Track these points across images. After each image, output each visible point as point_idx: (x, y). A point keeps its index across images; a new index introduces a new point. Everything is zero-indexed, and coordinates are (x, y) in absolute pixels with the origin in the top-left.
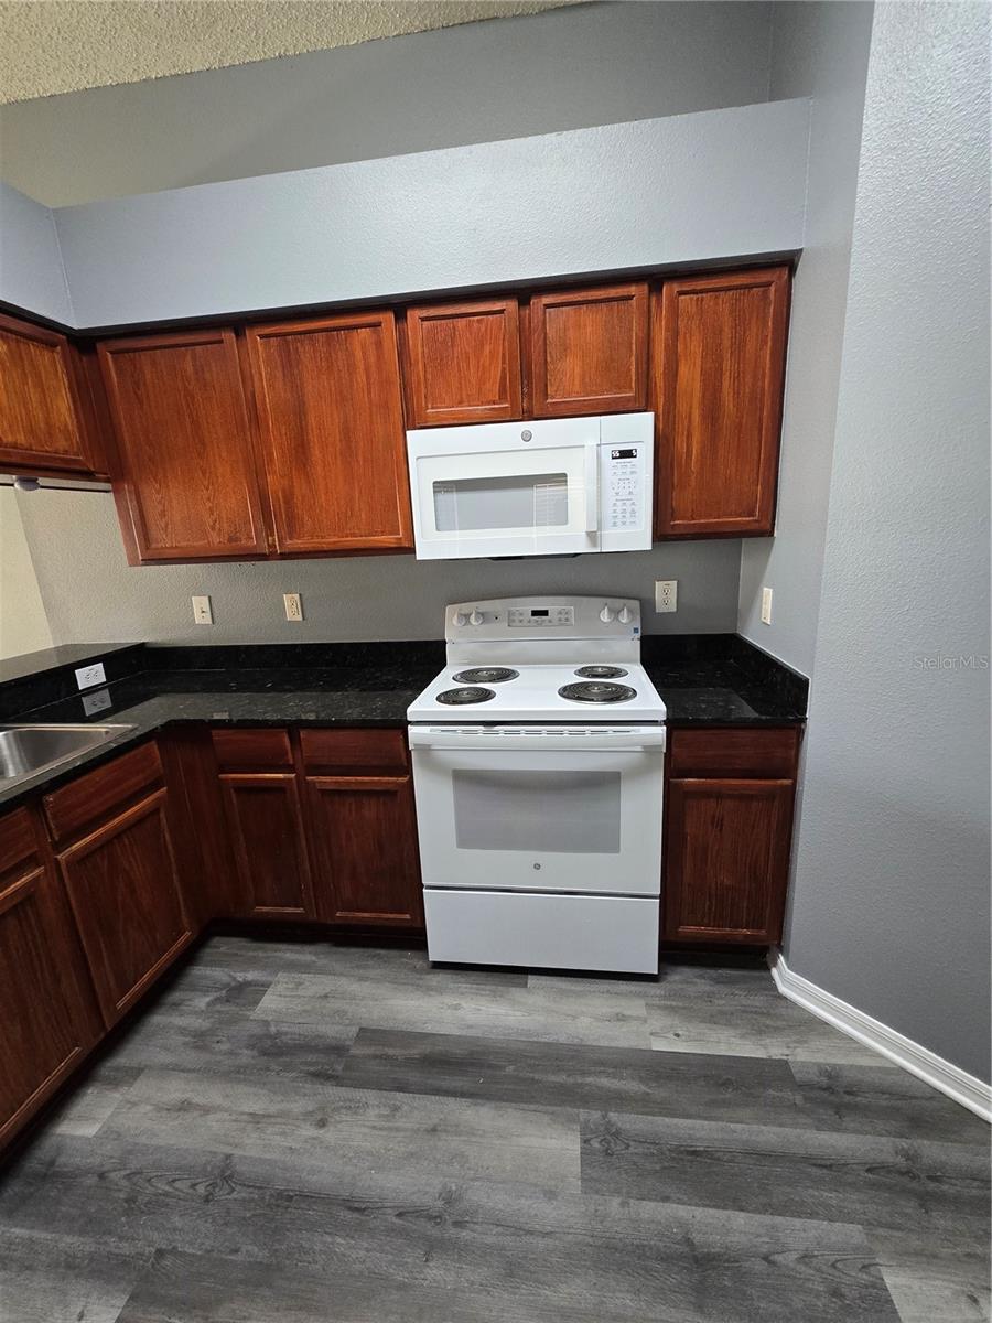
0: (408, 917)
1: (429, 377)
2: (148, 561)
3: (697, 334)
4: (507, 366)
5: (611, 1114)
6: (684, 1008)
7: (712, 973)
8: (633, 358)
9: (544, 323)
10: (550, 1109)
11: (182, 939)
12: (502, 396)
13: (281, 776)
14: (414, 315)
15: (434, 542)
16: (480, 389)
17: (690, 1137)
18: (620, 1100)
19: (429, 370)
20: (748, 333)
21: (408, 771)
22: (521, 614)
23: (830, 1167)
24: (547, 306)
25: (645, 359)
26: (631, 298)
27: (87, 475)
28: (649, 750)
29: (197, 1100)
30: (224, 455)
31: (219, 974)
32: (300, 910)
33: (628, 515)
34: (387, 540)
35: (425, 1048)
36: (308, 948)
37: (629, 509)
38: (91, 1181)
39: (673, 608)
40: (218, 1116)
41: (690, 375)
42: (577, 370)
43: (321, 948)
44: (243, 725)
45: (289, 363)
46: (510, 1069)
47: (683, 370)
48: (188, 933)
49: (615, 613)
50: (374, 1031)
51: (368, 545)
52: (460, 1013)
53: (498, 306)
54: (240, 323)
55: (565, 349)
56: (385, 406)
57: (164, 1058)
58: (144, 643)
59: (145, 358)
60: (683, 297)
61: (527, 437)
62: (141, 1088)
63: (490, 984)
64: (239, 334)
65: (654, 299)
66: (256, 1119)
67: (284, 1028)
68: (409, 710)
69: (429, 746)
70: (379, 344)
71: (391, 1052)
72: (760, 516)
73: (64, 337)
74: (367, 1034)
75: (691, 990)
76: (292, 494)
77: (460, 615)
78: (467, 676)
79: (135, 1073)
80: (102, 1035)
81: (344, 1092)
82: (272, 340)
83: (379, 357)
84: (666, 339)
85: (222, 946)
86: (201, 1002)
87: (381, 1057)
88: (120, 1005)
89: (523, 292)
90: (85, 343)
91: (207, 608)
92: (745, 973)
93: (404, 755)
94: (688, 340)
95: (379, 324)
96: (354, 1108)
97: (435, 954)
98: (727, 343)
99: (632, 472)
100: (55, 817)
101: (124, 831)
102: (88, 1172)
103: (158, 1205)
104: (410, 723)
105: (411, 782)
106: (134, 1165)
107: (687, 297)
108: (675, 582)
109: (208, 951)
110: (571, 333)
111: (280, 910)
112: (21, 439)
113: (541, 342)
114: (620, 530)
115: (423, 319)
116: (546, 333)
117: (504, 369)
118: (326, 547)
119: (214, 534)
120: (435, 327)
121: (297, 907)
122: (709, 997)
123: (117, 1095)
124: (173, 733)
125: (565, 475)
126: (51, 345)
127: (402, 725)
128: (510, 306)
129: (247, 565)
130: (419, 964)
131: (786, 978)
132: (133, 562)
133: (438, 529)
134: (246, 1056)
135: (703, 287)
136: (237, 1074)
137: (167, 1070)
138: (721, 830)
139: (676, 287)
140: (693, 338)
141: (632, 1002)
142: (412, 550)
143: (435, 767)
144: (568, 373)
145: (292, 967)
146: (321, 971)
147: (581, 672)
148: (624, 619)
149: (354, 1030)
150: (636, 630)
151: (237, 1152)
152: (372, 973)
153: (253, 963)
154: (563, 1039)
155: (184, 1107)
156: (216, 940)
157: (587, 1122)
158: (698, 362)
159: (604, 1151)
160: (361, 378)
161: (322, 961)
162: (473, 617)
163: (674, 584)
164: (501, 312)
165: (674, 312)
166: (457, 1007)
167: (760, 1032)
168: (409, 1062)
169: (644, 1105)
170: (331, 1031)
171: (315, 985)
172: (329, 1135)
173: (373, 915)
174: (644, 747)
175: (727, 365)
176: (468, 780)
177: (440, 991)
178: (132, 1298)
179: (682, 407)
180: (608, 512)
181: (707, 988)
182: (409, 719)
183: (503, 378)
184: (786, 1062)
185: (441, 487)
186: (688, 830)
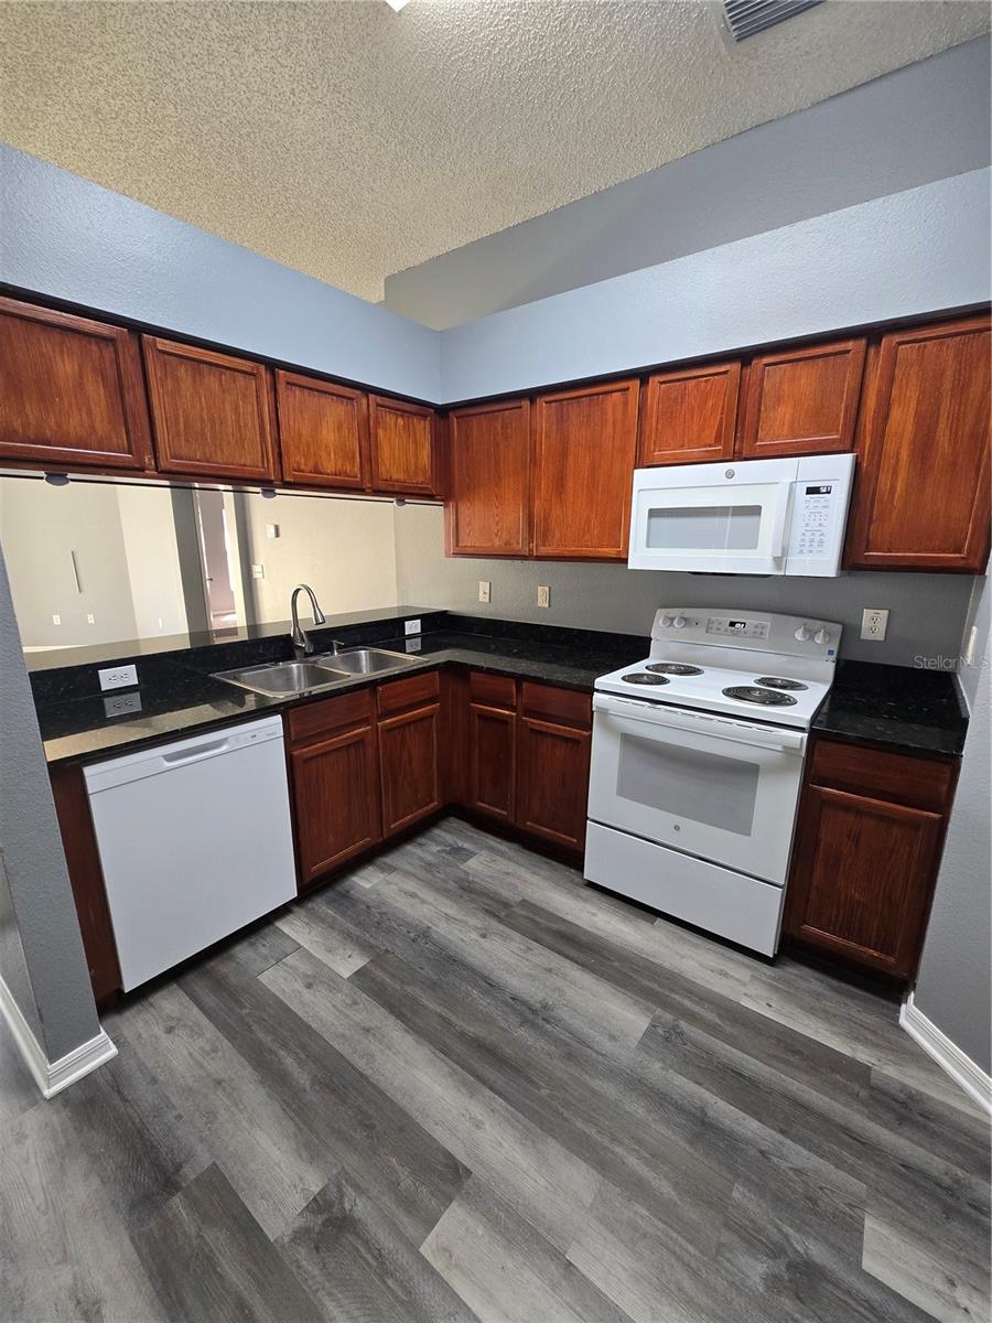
0: (575, 841)
1: (660, 426)
2: (456, 554)
3: (914, 380)
4: (724, 416)
5: (682, 1022)
6: (787, 992)
7: (834, 983)
8: (843, 405)
9: (762, 380)
10: (637, 998)
11: (432, 805)
12: (718, 440)
13: (507, 712)
14: (654, 380)
15: (642, 556)
16: (699, 435)
17: (740, 1064)
18: (693, 1018)
19: (661, 421)
20: (974, 374)
21: (590, 728)
22: (720, 624)
23: (864, 1144)
24: (766, 365)
25: (855, 405)
26: (848, 352)
27: (431, 497)
28: (788, 751)
29: (420, 894)
30: (511, 484)
31: (449, 838)
32: (505, 813)
33: (815, 544)
34: (610, 552)
35: (563, 928)
36: (505, 843)
37: (817, 539)
38: (363, 907)
39: (880, 636)
40: (430, 907)
41: (902, 419)
42: (788, 417)
43: (516, 846)
44: (489, 671)
45: (561, 419)
46: (617, 964)
47: (896, 414)
48: (436, 803)
49: (811, 634)
50: (532, 904)
51: (597, 555)
52: (595, 919)
53: (723, 369)
54: (532, 395)
55: (779, 400)
56: (623, 450)
57: (408, 867)
58: (446, 611)
59: (474, 420)
60: (903, 346)
61: (730, 475)
62: (393, 877)
63: (624, 909)
64: (532, 402)
65: (872, 351)
66: (448, 918)
67: (477, 880)
68: (597, 680)
69: (607, 710)
70: (625, 404)
71: (538, 919)
72: (968, 553)
73: (432, 411)
74: (525, 903)
75: (804, 984)
76: (550, 515)
77: (666, 618)
78: (658, 668)
79: (393, 869)
80: (381, 839)
81: (502, 927)
82: (553, 404)
83: (625, 413)
84: (880, 387)
85: (455, 823)
86: (435, 848)
87: (530, 919)
88: (392, 826)
89: (745, 357)
90: (443, 412)
91: (487, 591)
92: (872, 997)
93: (589, 715)
94: (904, 386)
95: (628, 389)
96: (505, 938)
97: (589, 874)
98: (947, 385)
99: (824, 507)
100: (381, 700)
101: (413, 722)
102: (364, 903)
103: (389, 931)
104: (597, 691)
105: (591, 735)
106: (384, 910)
107: (908, 346)
108: (886, 612)
109: (446, 823)
110: (785, 387)
111: (492, 808)
112: (401, 476)
113: (757, 395)
114: (808, 558)
115: (661, 383)
116: (762, 388)
117: (721, 418)
118: (566, 554)
119: (497, 539)
120: (669, 388)
121: (503, 809)
122: (818, 996)
123: (382, 875)
124: (448, 668)
125: (760, 507)
126: (425, 417)
127: (591, 691)
128: (735, 367)
129: (518, 563)
130: (577, 880)
131: (911, 1015)
132: (447, 556)
133: (648, 546)
134: (451, 885)
135: (926, 336)
136: (445, 892)
137: (407, 874)
138: (856, 846)
139: (897, 338)
140: (910, 384)
141: (740, 969)
142: (625, 561)
143: (609, 728)
144: (778, 421)
145: (492, 849)
146: (509, 859)
147: (761, 681)
148: (819, 640)
149: (519, 899)
150: (831, 652)
151: (433, 927)
152: (543, 873)
153: (468, 838)
154: (666, 965)
155: (413, 895)
156: (452, 819)
157: (660, 1017)
158: (913, 404)
159: (664, 1039)
160: (609, 430)
161: (512, 853)
162: (675, 622)
163: (884, 613)
164: (726, 372)
165: (893, 362)
166: (593, 914)
167: (856, 1039)
168: (548, 930)
169: (713, 1029)
170: (505, 893)
171: (503, 865)
172: (485, 943)
173: (552, 832)
174: (784, 747)
175: (945, 405)
176: (631, 742)
177: (585, 900)
178: (372, 961)
179: (890, 447)
180: (796, 541)
181: (821, 990)
182: (596, 687)
183: (720, 426)
184: (870, 1068)
185: (653, 513)
186: (822, 836)
